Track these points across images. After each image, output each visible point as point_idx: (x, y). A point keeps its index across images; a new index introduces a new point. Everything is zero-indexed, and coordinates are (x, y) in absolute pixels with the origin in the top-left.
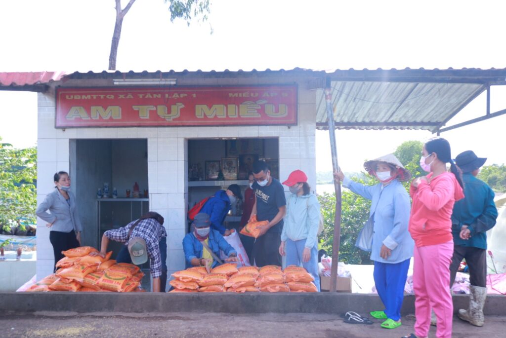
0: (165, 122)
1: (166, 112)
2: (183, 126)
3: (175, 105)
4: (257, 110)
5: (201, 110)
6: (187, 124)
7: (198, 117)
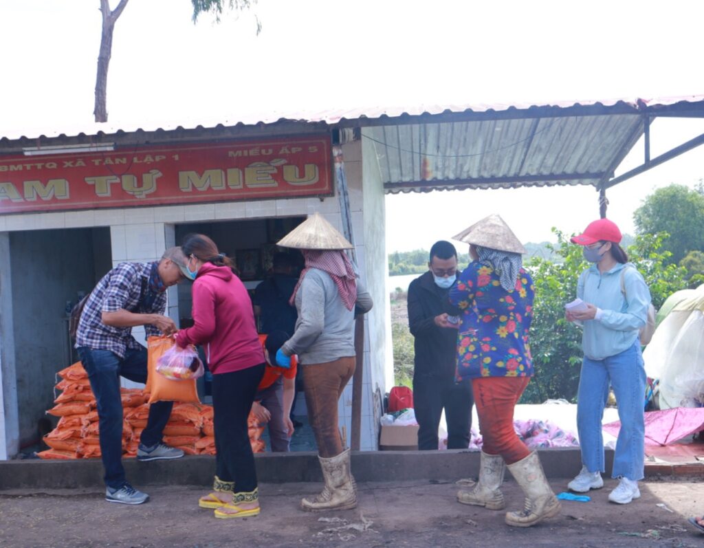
0: (134, 200)
1: (136, 185)
2: (162, 205)
3: (149, 173)
4: (272, 174)
5: (188, 179)
6: (169, 202)
7: (184, 190)
